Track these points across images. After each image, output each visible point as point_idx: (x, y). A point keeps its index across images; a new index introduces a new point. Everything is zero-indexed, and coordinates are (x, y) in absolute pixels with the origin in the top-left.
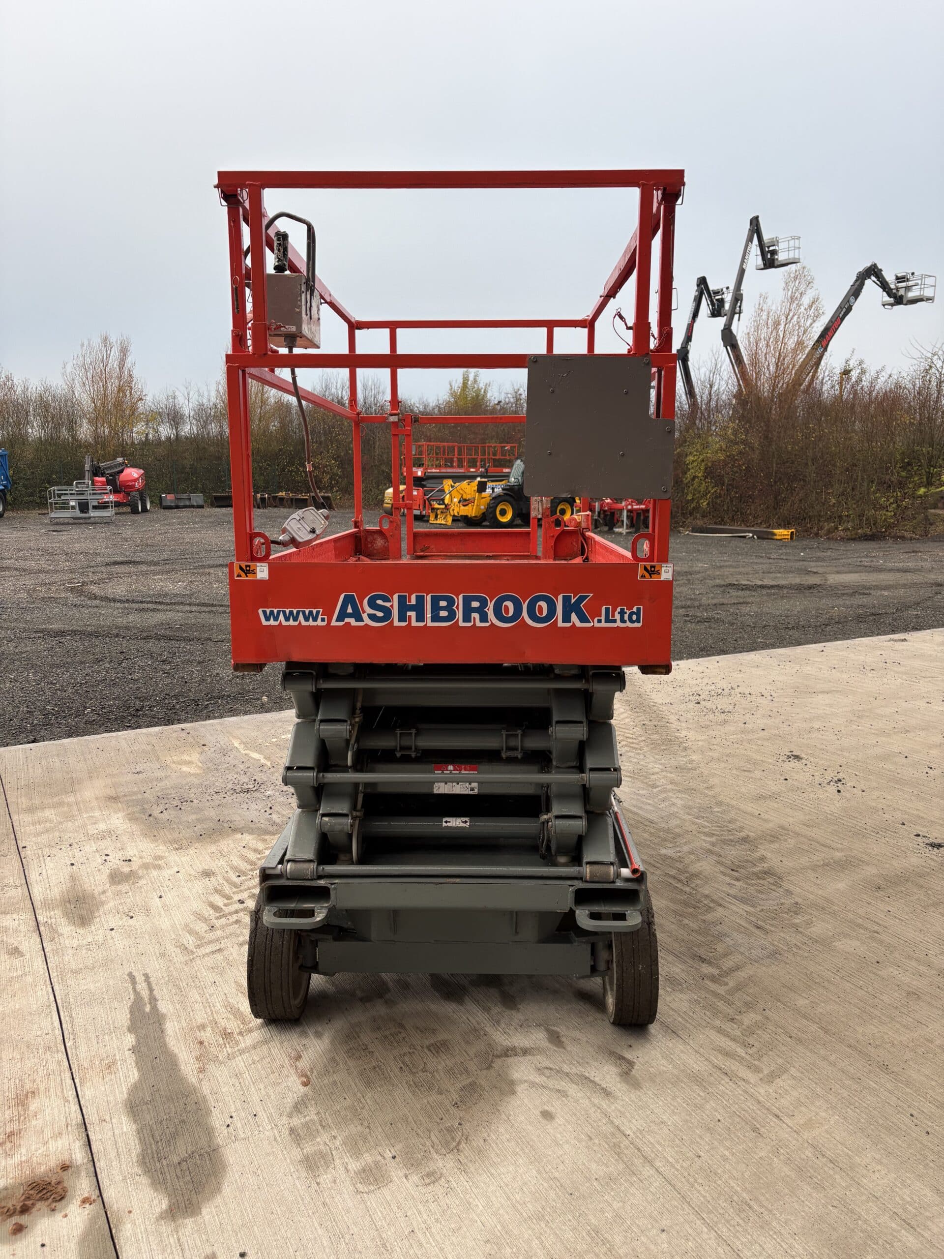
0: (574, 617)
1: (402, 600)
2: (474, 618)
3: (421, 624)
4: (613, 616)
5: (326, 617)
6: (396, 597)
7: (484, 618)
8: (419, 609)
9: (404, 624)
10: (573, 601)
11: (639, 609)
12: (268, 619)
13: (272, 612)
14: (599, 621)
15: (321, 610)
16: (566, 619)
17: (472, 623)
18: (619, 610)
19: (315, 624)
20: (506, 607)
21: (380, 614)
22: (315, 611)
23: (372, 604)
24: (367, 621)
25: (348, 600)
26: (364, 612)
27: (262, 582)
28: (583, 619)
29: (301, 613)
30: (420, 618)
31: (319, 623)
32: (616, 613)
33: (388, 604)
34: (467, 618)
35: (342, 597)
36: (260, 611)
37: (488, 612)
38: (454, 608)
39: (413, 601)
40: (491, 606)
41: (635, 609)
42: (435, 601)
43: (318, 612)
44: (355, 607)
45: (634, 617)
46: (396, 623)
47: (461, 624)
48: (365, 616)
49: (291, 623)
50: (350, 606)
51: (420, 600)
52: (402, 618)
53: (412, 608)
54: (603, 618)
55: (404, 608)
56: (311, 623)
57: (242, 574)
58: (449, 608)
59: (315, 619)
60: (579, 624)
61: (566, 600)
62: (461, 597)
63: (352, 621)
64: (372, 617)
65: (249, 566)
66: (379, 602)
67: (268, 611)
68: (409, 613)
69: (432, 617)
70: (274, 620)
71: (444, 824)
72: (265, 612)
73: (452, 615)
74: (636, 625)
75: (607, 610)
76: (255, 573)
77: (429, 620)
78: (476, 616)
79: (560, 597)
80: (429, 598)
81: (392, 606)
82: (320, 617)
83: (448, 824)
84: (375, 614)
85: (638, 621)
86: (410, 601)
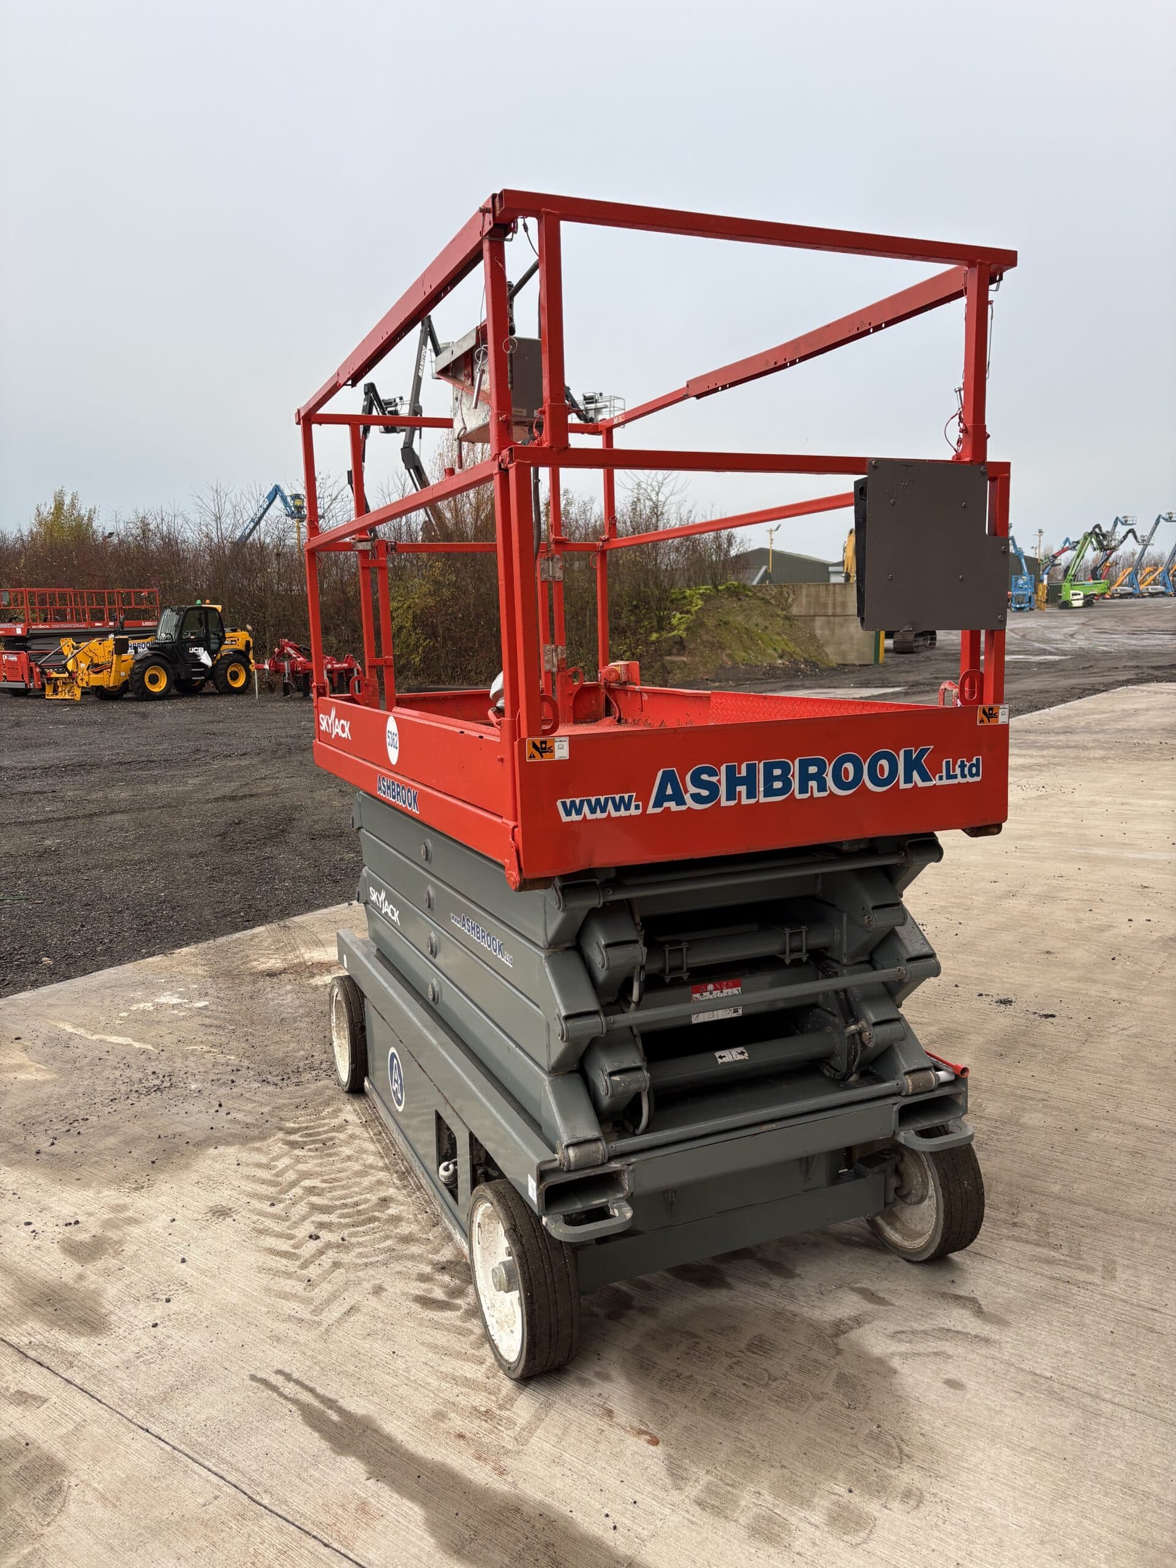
0: (916, 776)
1: (731, 771)
2: (812, 787)
3: (753, 801)
4: (954, 771)
5: (640, 803)
6: (723, 768)
7: (822, 787)
8: (750, 781)
9: (732, 803)
10: (914, 756)
11: (978, 760)
12: (568, 813)
13: (573, 803)
14: (941, 778)
15: (634, 794)
16: (908, 779)
17: (809, 794)
18: (959, 763)
19: (627, 813)
20: (846, 770)
21: (705, 793)
22: (626, 796)
23: (697, 782)
24: (690, 803)
25: (668, 778)
26: (686, 791)
27: (561, 762)
28: (925, 778)
29: (610, 802)
30: (751, 794)
31: (633, 812)
32: (957, 766)
33: (714, 779)
34: (803, 789)
35: (660, 774)
36: (559, 803)
37: (827, 779)
38: (789, 776)
39: (744, 773)
40: (830, 770)
41: (974, 761)
42: (768, 769)
43: (630, 797)
44: (675, 787)
45: (974, 770)
46: (724, 803)
47: (798, 796)
48: (687, 797)
49: (599, 815)
50: (669, 786)
51: (752, 769)
52: (731, 795)
53: (742, 781)
54: (944, 774)
55: (733, 781)
56: (623, 813)
57: (537, 754)
58: (785, 778)
59: (627, 808)
60: (921, 784)
61: (908, 754)
62: (797, 762)
63: (672, 806)
64: (696, 798)
65: (545, 742)
66: (704, 777)
67: (568, 801)
68: (738, 788)
69: (764, 791)
70: (577, 814)
71: (720, 1061)
72: (564, 804)
73: (787, 785)
74: (977, 779)
75: (948, 763)
76: (552, 751)
77: (762, 794)
78: (813, 784)
79: (902, 753)
80: (761, 765)
81: (719, 781)
82: (633, 804)
83: (724, 1060)
84: (699, 794)
85: (977, 774)
86: (740, 773)
